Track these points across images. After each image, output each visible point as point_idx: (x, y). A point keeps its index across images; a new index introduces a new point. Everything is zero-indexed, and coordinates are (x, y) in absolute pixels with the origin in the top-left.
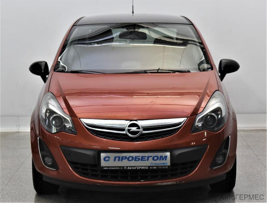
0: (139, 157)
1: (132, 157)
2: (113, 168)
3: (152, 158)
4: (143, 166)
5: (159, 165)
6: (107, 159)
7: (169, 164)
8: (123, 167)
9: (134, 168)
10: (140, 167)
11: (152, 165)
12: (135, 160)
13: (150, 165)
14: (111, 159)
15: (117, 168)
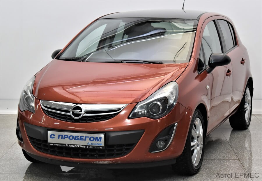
0: (79, 136)
1: (73, 136)
2: (57, 145)
3: (89, 138)
4: (81, 145)
5: (95, 145)
6: (52, 136)
7: (103, 145)
8: (65, 144)
9: (74, 146)
10: (79, 146)
11: (89, 145)
12: (75, 139)
13: (87, 145)
14: (55, 137)
15: (60, 145)
